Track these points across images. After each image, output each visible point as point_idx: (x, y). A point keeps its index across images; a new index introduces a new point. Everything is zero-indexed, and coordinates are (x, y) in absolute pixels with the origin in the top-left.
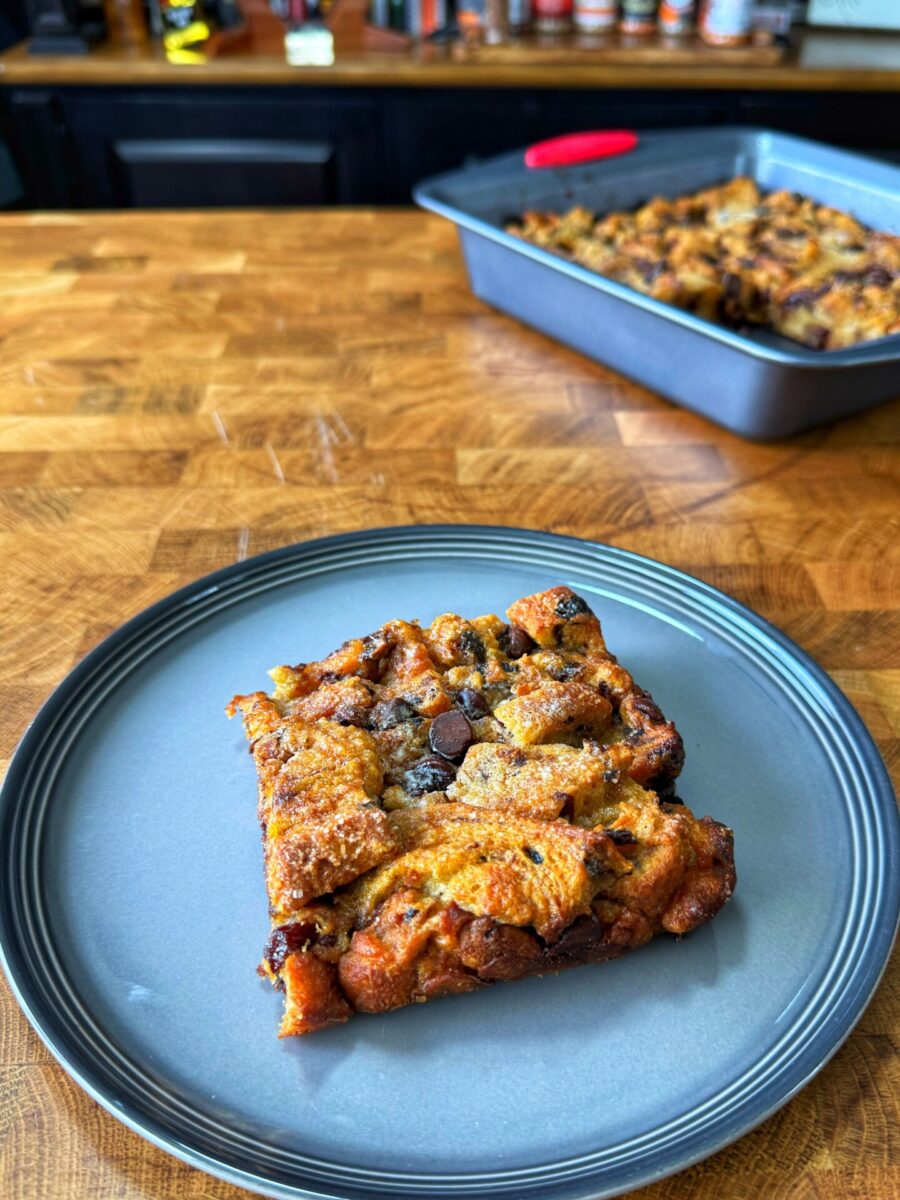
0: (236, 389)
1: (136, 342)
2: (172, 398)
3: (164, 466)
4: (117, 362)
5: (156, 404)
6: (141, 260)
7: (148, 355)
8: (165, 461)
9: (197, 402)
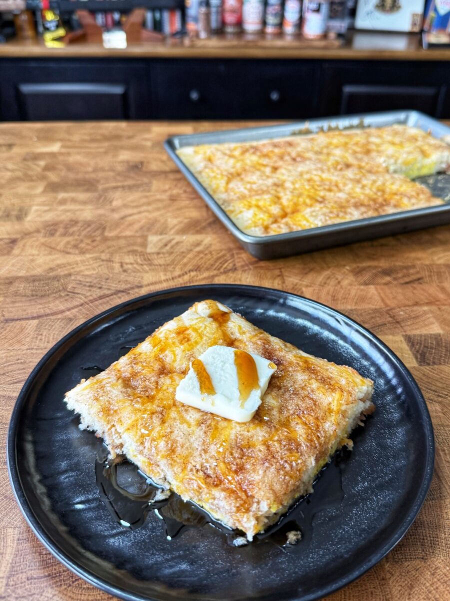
0: (46, 208)
2: (15, 213)
3: (5, 246)
5: (7, 216)
6: (10, 146)
7: (6, 192)
8: (6, 244)
9: (26, 215)
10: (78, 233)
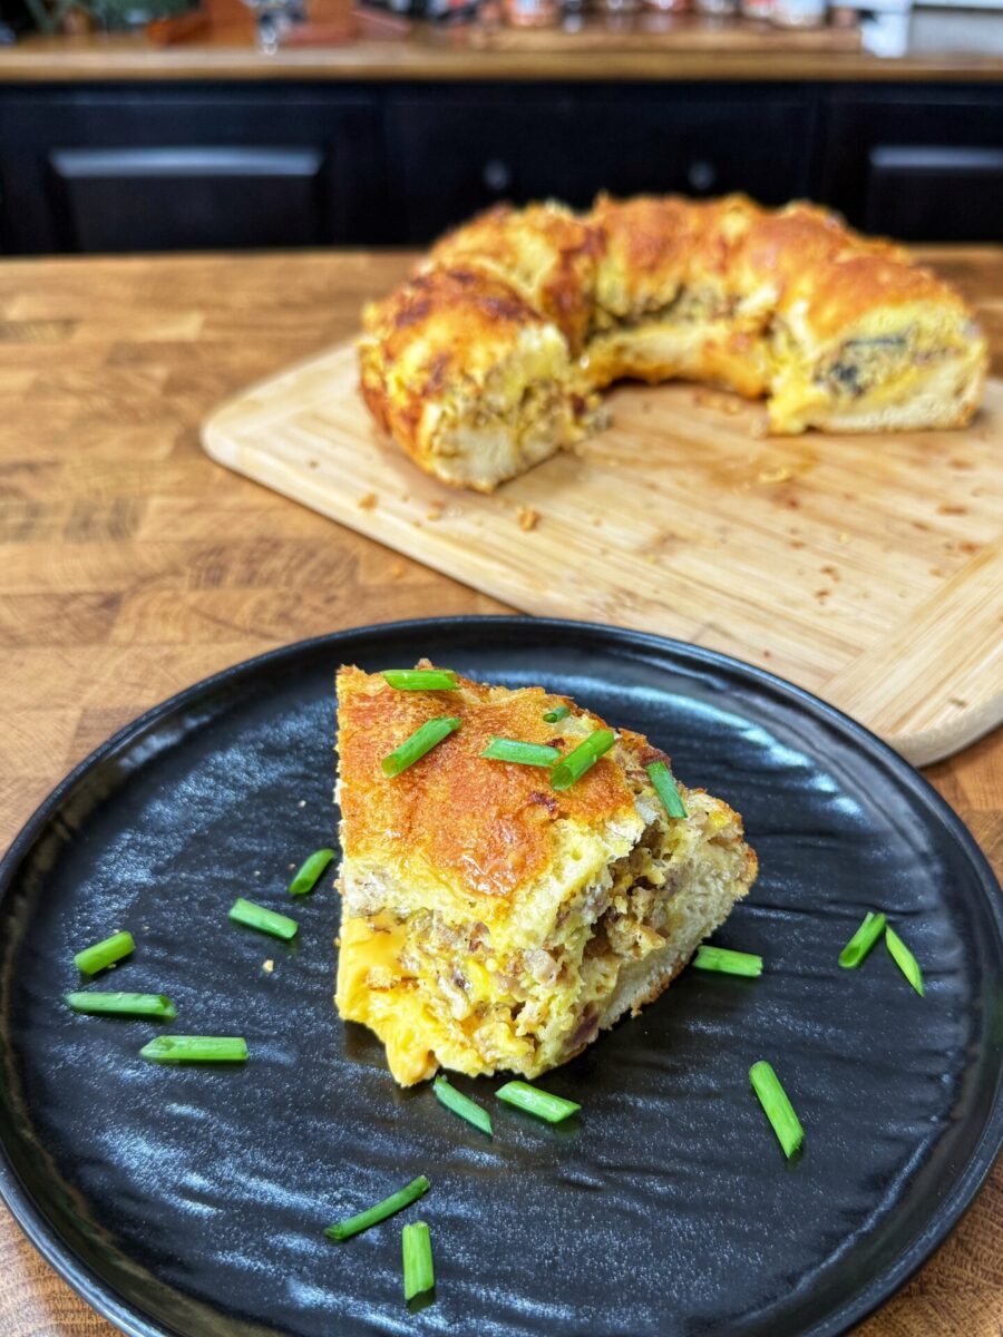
0: (187, 502)
1: (56, 439)
2: (102, 517)
3: (88, 616)
4: (31, 467)
5: (83, 526)
6: (68, 324)
7: (73, 456)
8: (91, 608)
9: (135, 522)
10: (284, 578)
